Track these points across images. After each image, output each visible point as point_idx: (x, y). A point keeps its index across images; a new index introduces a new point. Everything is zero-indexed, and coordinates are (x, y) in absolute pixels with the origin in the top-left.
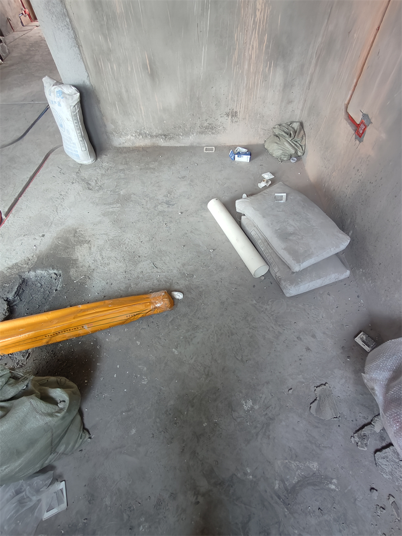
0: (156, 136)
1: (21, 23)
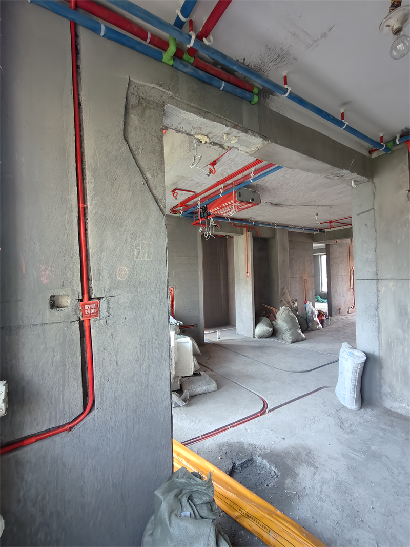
1: (348, 311)
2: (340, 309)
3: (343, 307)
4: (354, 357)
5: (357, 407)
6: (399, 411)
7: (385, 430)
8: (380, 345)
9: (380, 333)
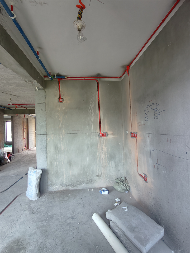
0: (68, 186)
1: (22, 150)
2: (18, 149)
3: (20, 148)
4: (37, 173)
5: (38, 198)
6: (55, 190)
7: (52, 202)
8: (47, 164)
9: (47, 158)
